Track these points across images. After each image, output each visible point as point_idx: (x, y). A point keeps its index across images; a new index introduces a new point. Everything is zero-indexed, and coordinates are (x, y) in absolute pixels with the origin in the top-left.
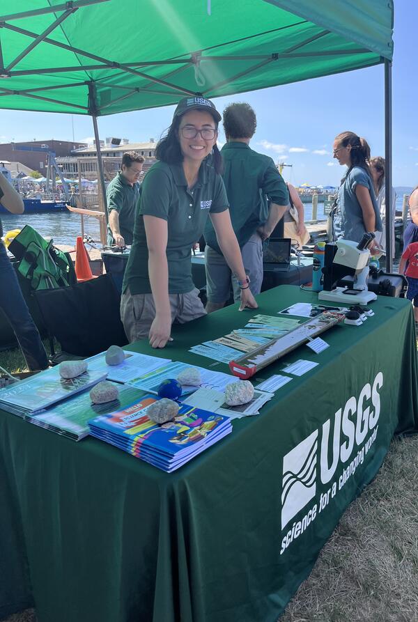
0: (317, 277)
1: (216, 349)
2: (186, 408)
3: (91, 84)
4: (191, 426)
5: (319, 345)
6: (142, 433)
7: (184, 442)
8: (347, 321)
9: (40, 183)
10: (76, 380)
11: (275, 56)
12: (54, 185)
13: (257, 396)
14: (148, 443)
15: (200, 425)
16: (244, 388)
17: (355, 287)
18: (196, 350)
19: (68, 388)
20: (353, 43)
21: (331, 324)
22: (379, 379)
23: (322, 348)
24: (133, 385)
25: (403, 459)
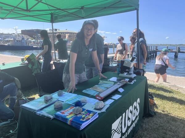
0: (118, 69)
1: (90, 91)
2: (84, 110)
3: (52, 14)
4: (86, 115)
5: (121, 90)
6: (71, 117)
7: (84, 120)
8: (128, 83)
9: (33, 41)
10: (49, 101)
11: (105, 8)
12: (37, 42)
13: (104, 106)
14: (73, 120)
15: (89, 115)
16: (101, 103)
17: (130, 73)
18: (84, 91)
19: (47, 103)
20: (128, 4)
21: (124, 84)
22: (138, 100)
23: (122, 91)
24: (66, 102)
25: (146, 125)
